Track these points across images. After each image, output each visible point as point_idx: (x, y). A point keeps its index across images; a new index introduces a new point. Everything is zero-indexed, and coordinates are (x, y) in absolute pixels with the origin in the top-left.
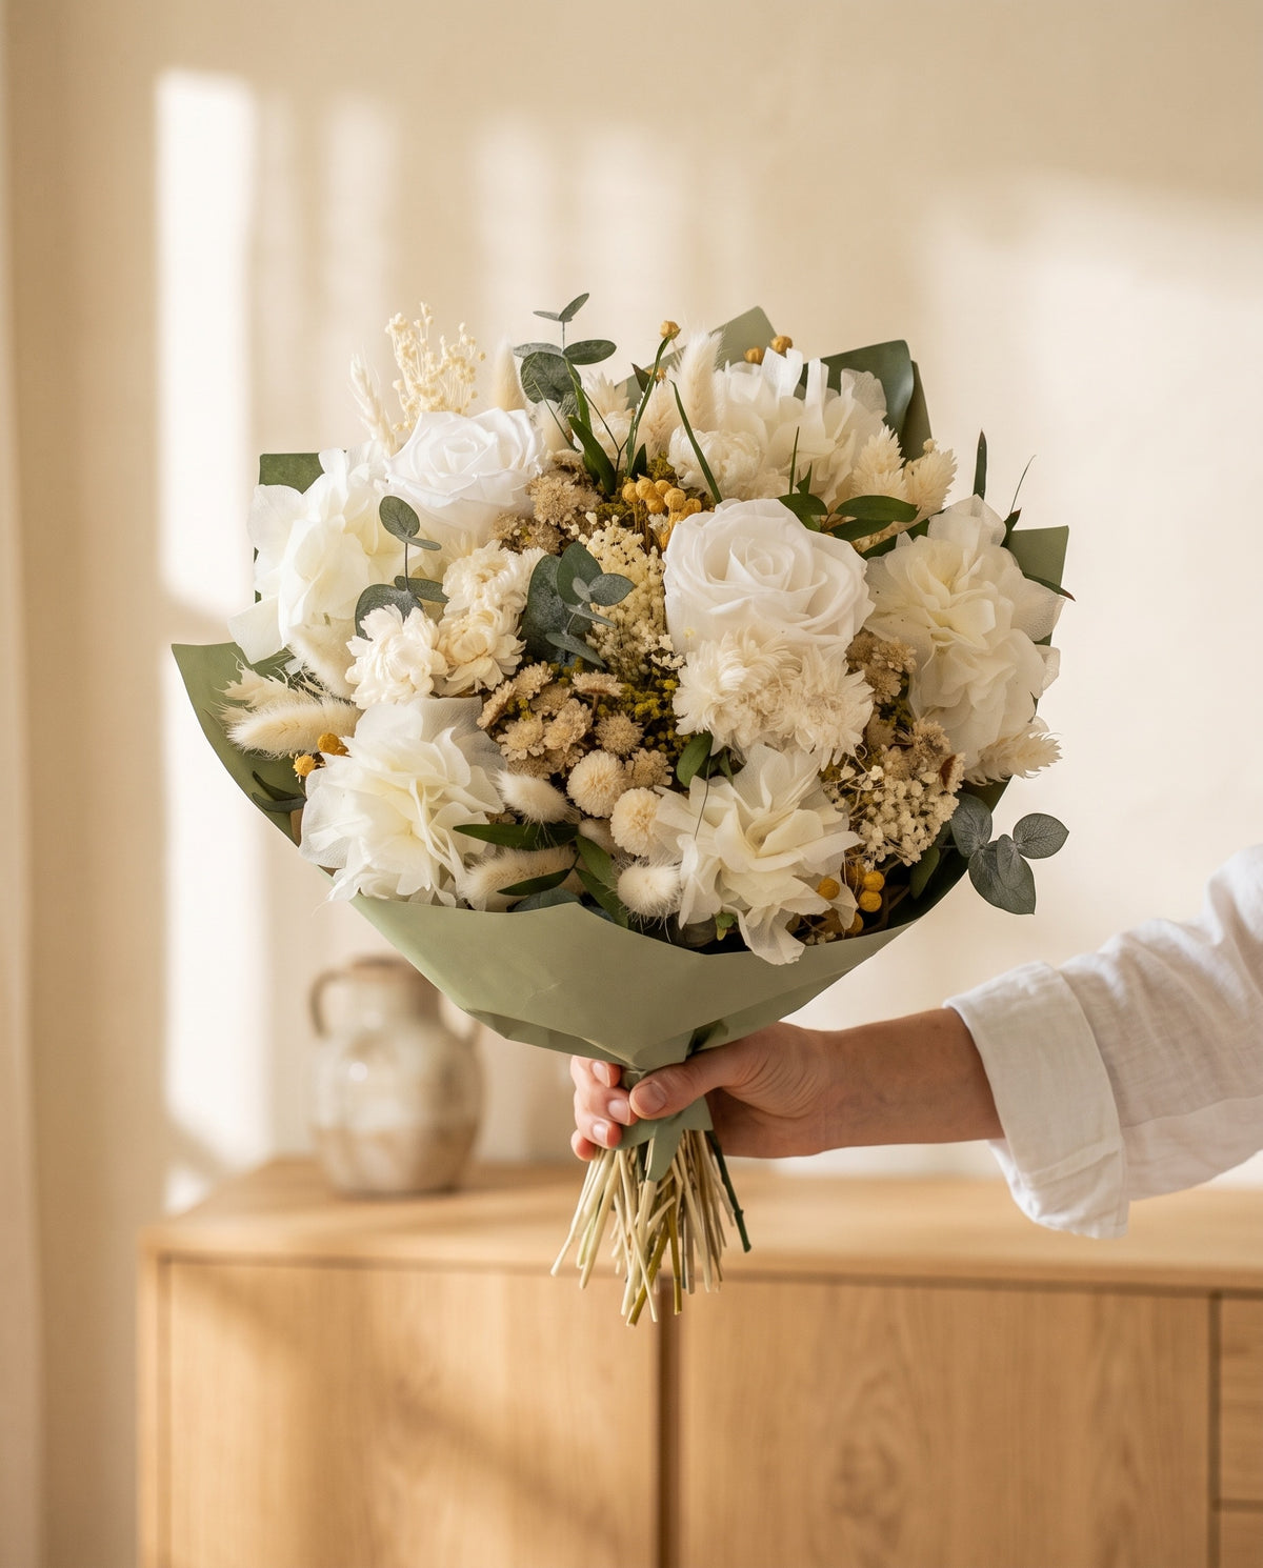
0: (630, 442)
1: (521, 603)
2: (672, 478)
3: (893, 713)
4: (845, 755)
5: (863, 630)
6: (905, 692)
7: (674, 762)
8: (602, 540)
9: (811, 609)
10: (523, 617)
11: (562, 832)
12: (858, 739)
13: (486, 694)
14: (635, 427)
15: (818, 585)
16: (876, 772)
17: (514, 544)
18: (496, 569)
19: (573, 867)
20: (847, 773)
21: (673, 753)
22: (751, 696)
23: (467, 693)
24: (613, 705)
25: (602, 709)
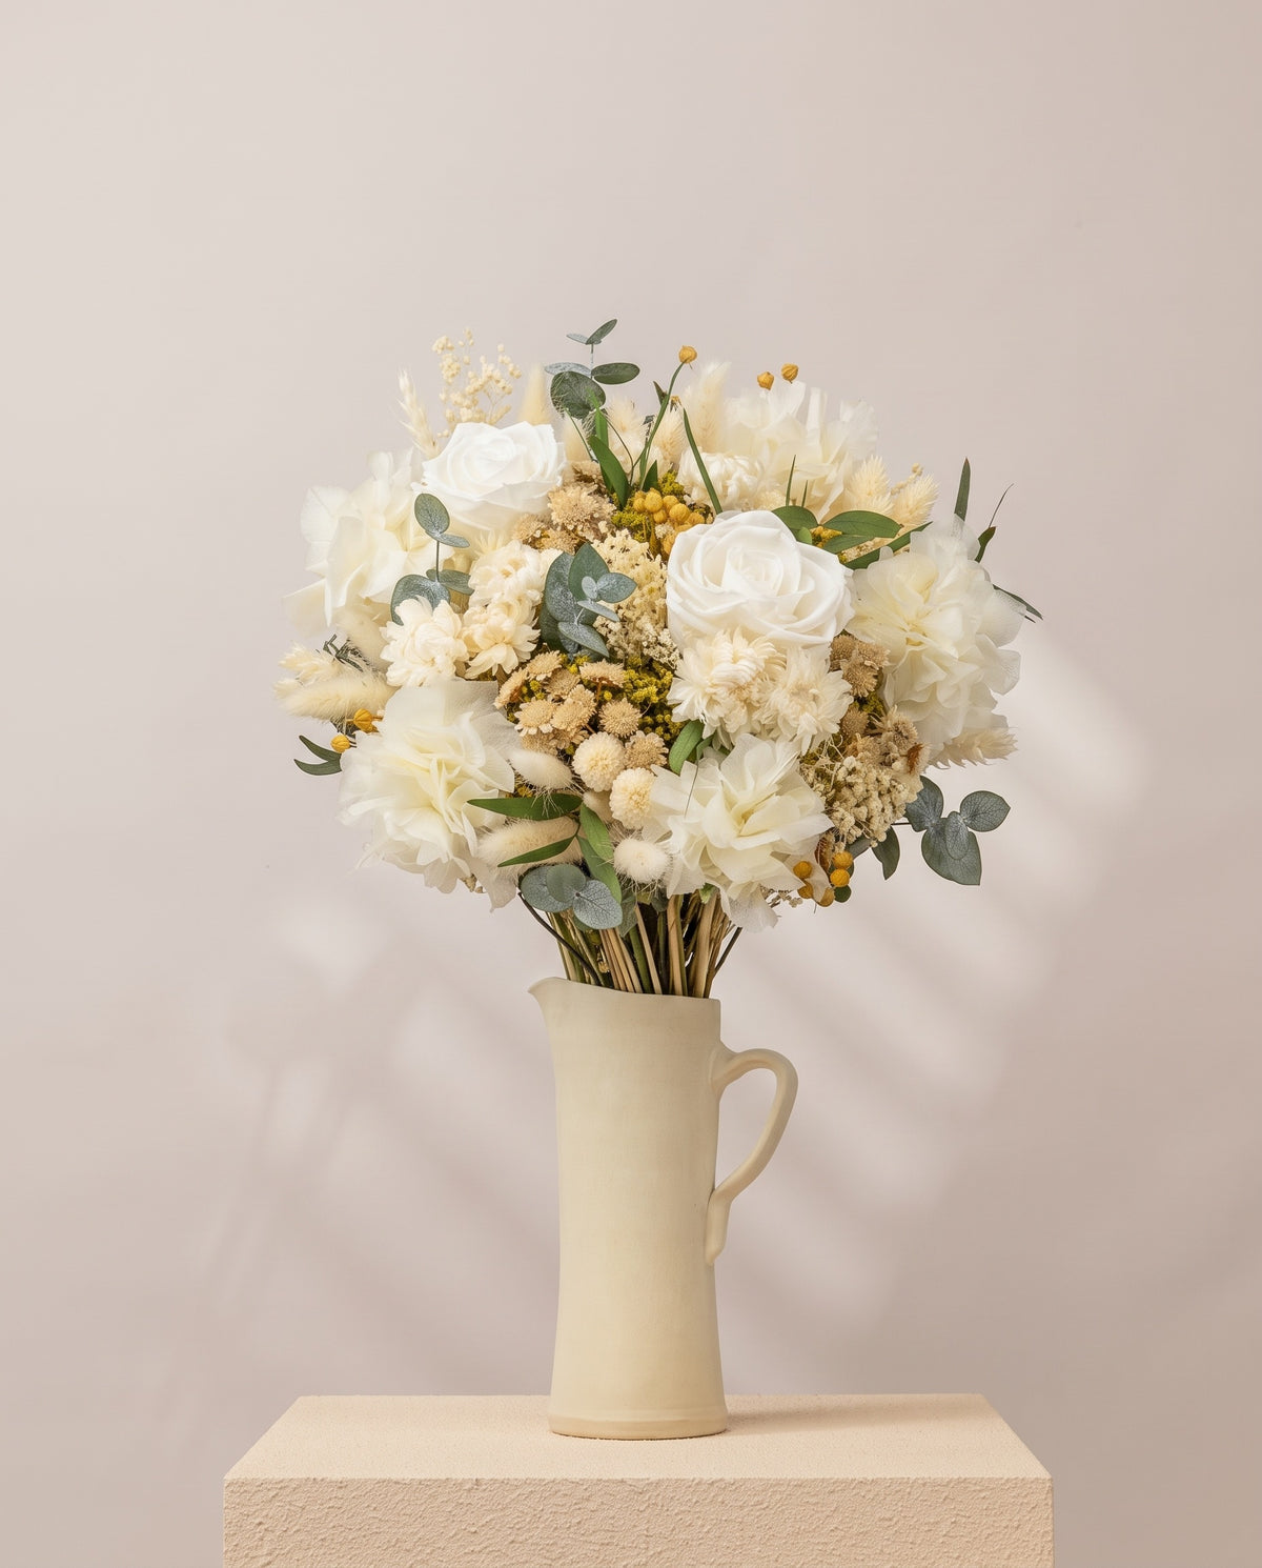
0: (643, 457)
1: (537, 597)
2: (679, 494)
3: (870, 705)
4: (822, 744)
5: (844, 633)
6: (880, 686)
7: (669, 744)
8: (612, 547)
9: (798, 613)
10: (540, 609)
11: (566, 803)
12: (836, 729)
13: (503, 677)
14: (648, 444)
15: (804, 592)
16: (849, 761)
17: (534, 543)
18: (517, 565)
19: (576, 835)
20: (825, 760)
21: (668, 737)
22: (740, 688)
23: (485, 676)
24: (617, 692)
25: (607, 695)
